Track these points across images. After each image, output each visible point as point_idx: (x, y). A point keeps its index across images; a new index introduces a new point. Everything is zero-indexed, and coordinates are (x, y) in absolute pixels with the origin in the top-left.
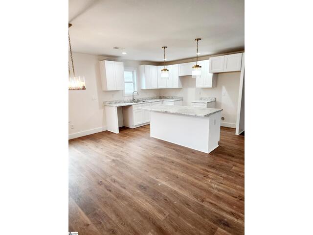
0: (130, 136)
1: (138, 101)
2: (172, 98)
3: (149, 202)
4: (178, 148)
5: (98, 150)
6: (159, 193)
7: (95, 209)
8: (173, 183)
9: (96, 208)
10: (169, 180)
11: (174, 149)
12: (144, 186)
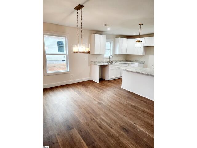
0: (107, 86)
1: (112, 62)
2: (136, 62)
3: (133, 145)
4: (145, 100)
5: (88, 94)
6: (139, 137)
7: (93, 143)
8: (149, 130)
9: (93, 141)
10: (145, 127)
11: (142, 100)
12: (127, 129)
